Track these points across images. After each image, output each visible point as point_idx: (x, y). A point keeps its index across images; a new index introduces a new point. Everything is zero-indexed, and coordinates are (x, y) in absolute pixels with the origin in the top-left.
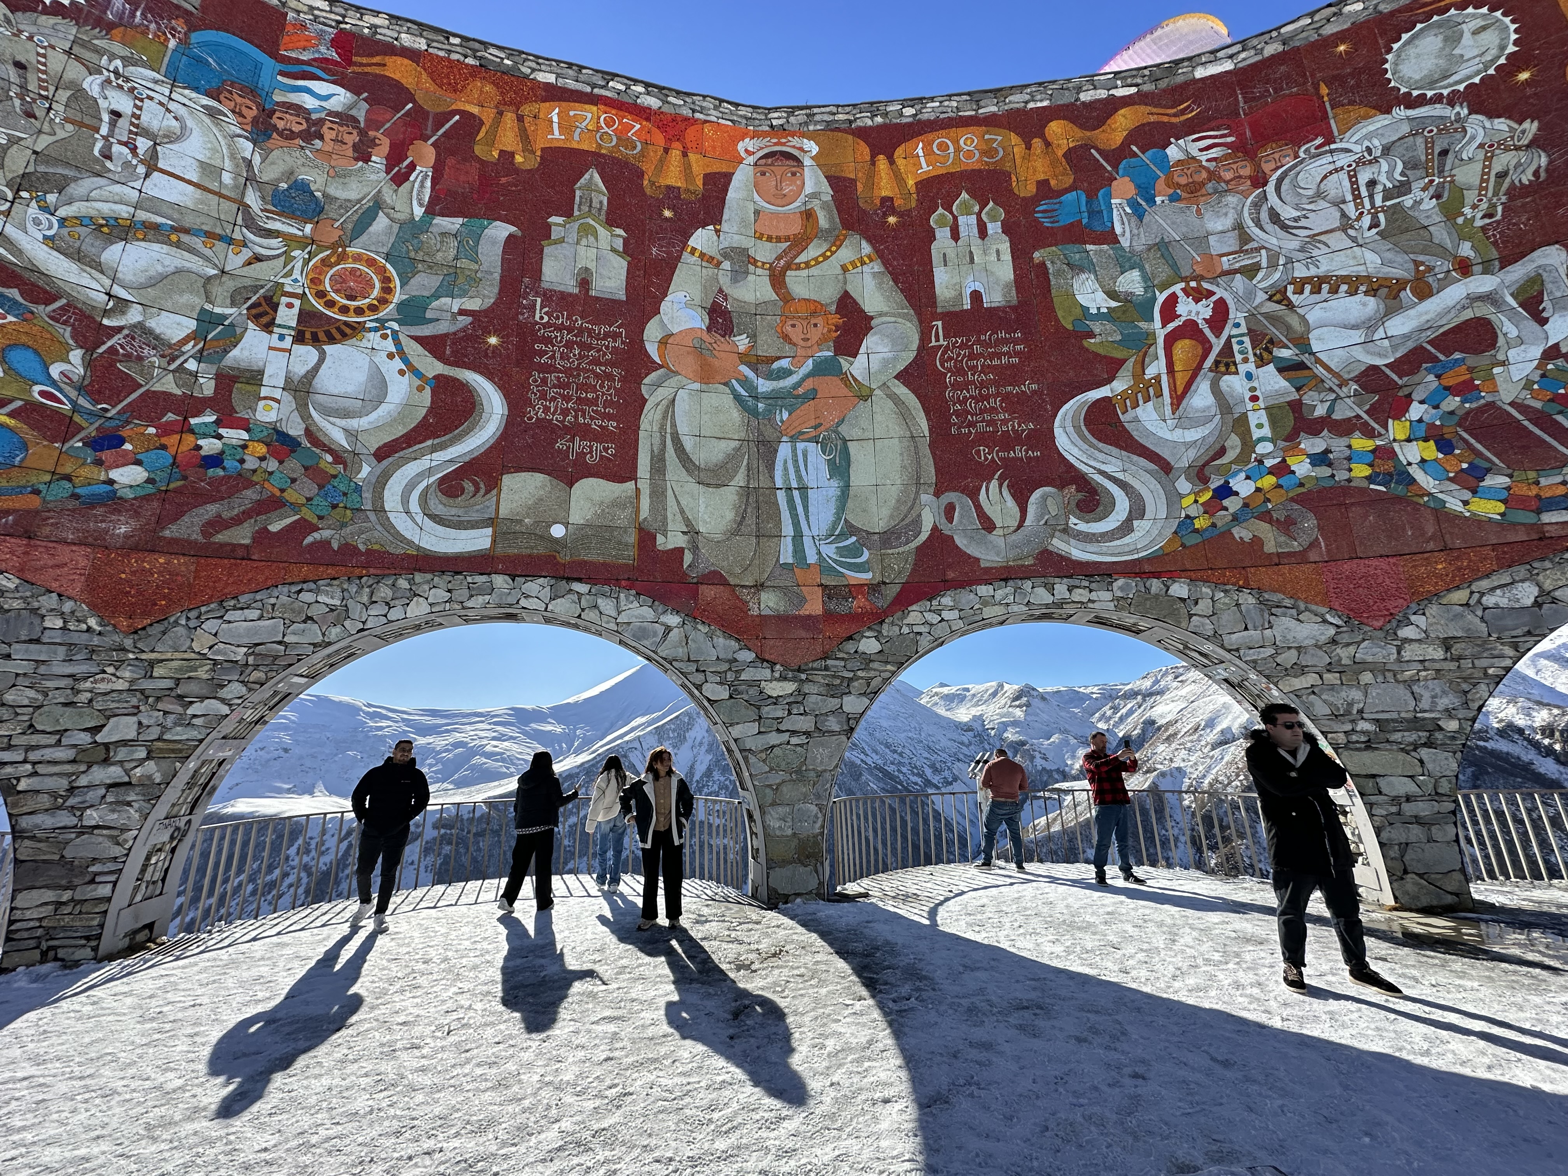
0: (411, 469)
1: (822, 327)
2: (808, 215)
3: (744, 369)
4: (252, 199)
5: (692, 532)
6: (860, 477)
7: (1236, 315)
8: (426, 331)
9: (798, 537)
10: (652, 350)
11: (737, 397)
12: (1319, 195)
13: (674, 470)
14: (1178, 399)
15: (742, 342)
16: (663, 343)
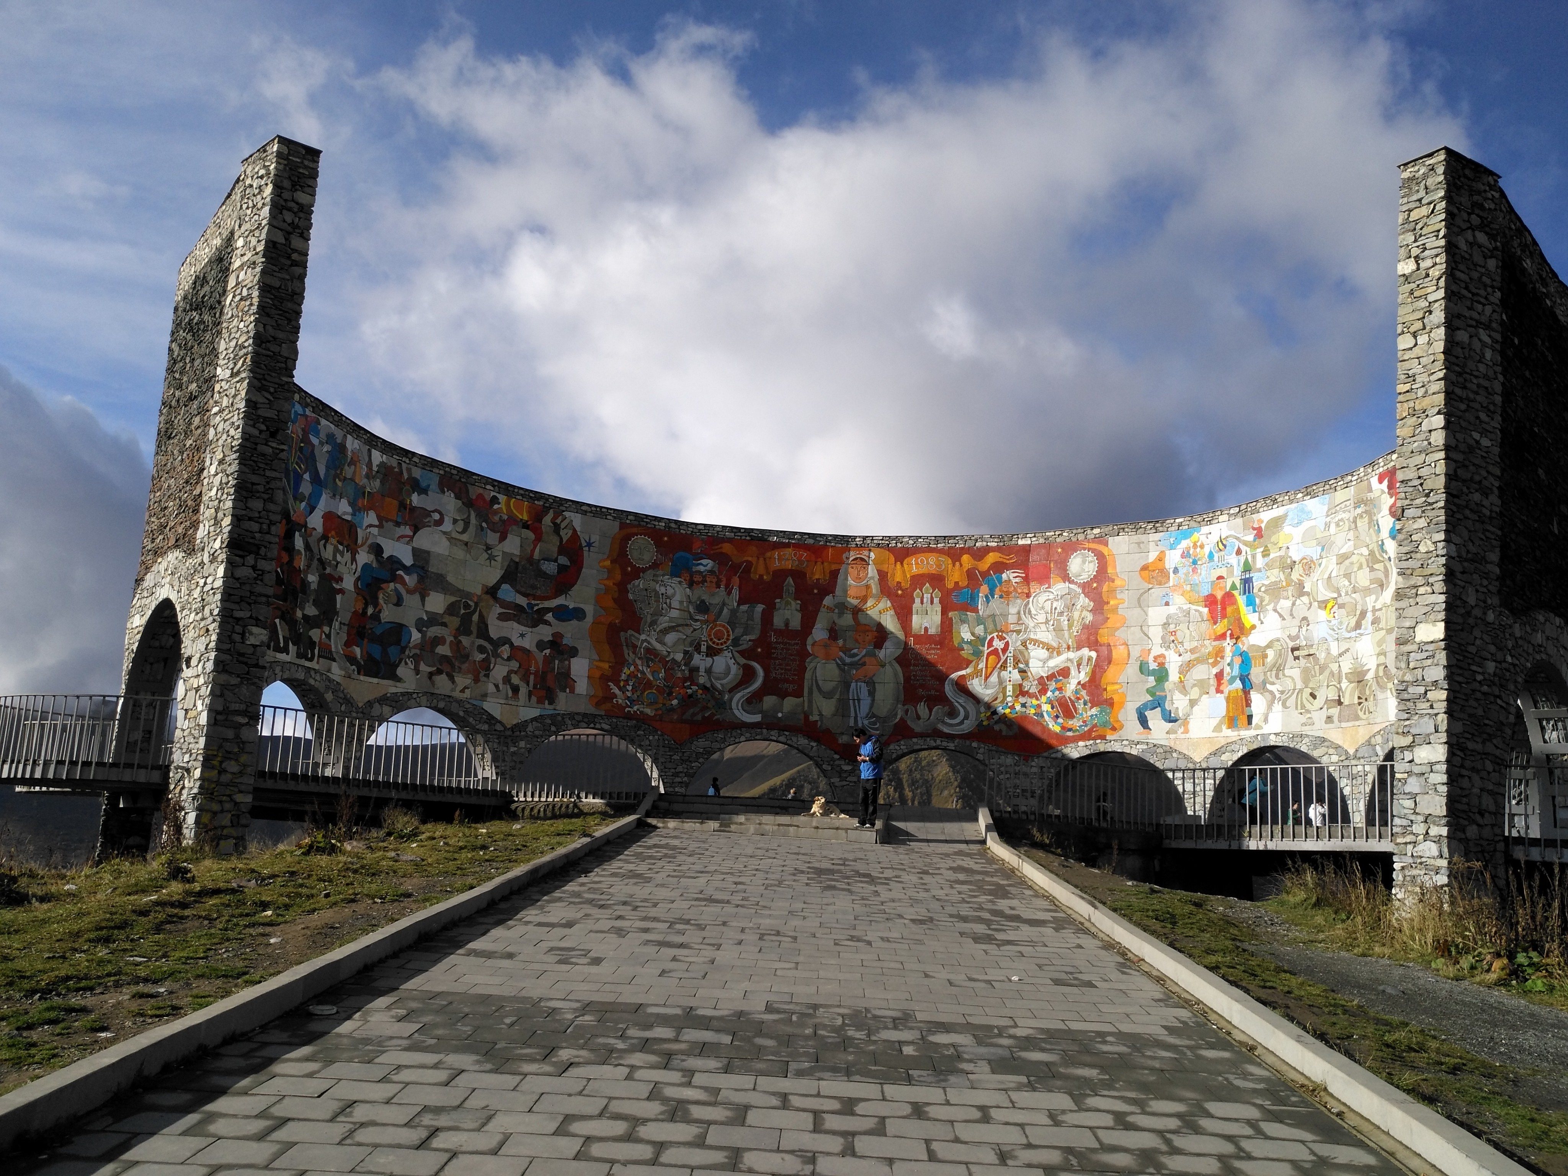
0: (739, 695)
1: (870, 637)
2: (868, 587)
3: (841, 654)
4: (691, 610)
5: (821, 715)
6: (879, 695)
7: (1011, 649)
8: (740, 648)
9: (856, 718)
10: (809, 648)
11: (838, 665)
12: (1043, 608)
13: (816, 693)
14: (987, 678)
15: (840, 642)
16: (813, 645)
